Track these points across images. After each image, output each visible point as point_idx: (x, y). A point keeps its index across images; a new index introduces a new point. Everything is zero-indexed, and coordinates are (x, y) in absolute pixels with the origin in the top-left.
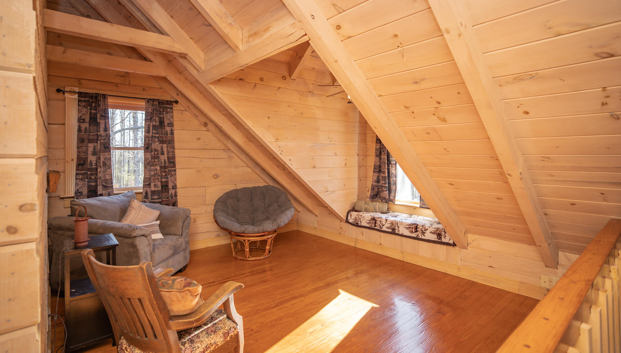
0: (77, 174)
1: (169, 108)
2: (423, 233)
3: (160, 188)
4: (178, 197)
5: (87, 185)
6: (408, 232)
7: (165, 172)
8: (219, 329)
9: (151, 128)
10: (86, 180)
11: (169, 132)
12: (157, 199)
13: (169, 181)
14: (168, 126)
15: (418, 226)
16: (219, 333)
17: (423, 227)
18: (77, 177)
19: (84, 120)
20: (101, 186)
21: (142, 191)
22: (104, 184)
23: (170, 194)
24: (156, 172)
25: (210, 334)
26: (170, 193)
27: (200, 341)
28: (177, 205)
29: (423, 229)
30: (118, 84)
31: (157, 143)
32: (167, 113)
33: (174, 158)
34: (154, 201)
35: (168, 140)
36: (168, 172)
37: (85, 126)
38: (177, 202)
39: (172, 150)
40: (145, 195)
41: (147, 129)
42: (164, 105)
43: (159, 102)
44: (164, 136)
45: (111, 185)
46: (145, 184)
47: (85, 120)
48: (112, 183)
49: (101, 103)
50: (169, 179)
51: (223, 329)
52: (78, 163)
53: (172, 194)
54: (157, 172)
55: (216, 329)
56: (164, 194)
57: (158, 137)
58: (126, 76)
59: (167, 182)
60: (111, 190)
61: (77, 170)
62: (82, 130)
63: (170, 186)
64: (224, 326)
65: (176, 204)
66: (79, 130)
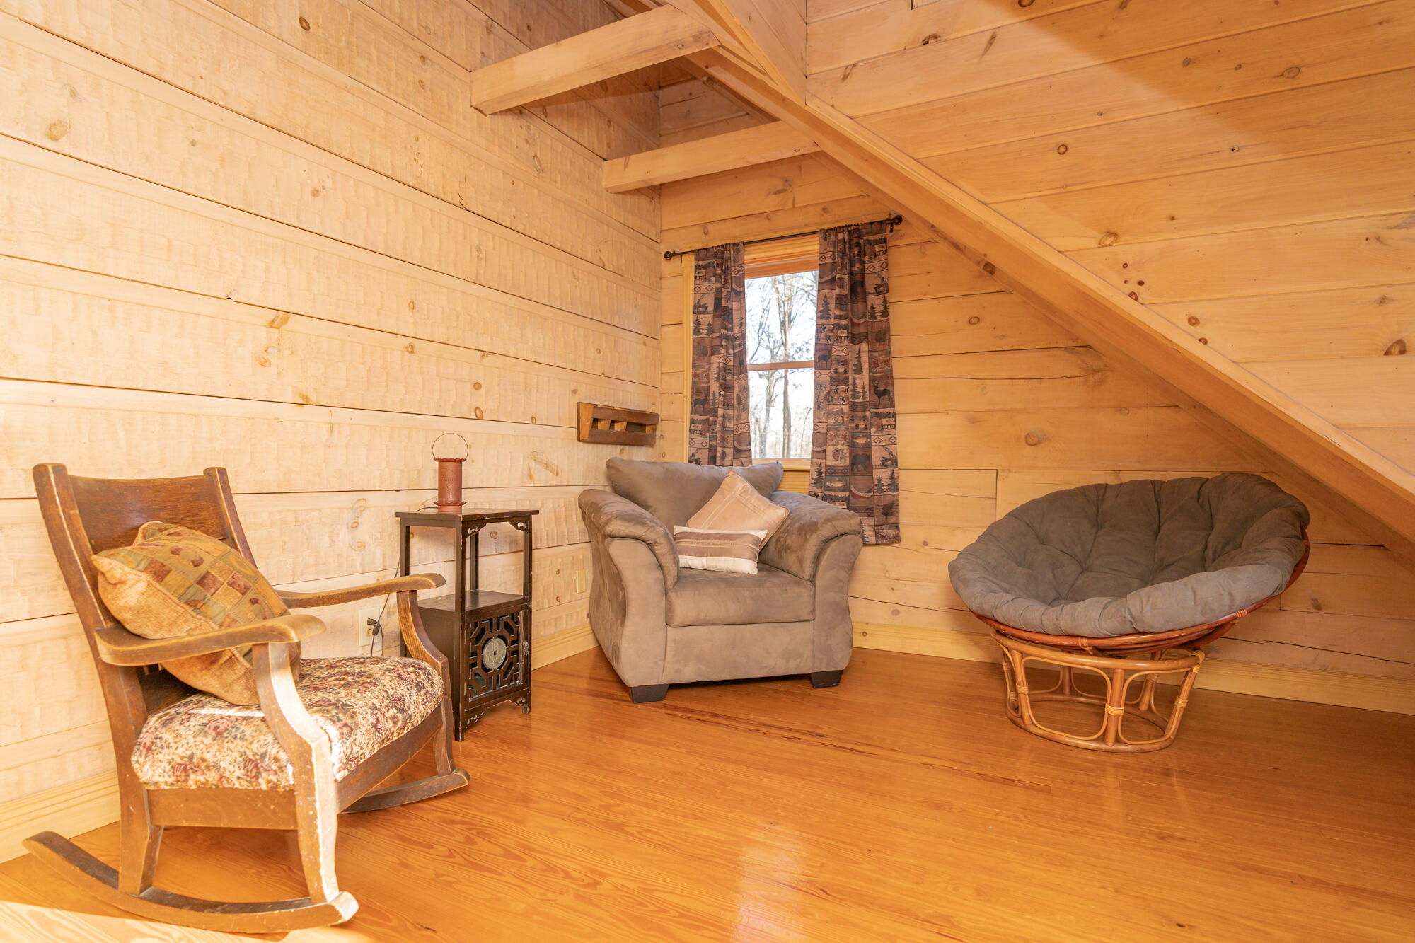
0: (692, 422)
1: (876, 242)
3: (847, 462)
4: (902, 494)
5: (707, 446)
7: (864, 418)
8: (233, 734)
9: (832, 304)
10: (708, 434)
11: (879, 309)
12: (839, 489)
13: (873, 443)
14: (877, 292)
16: (232, 746)
18: (692, 428)
19: (705, 307)
20: (732, 450)
21: (808, 467)
22: (736, 444)
23: (875, 481)
24: (840, 418)
25: (206, 732)
26: (875, 477)
27: (177, 730)
28: (898, 513)
30: (771, 214)
31: (846, 343)
32: (875, 256)
33: (889, 377)
34: (832, 493)
35: (877, 330)
36: (871, 417)
37: (707, 318)
38: (898, 506)
39: (883, 358)
40: (816, 477)
41: (822, 309)
42: (865, 238)
43: (849, 232)
44: (861, 321)
45: (748, 448)
46: (815, 449)
47: (707, 307)
48: (750, 444)
49: (732, 265)
50: (873, 438)
51: (245, 743)
52: (695, 397)
53: (879, 480)
54: (843, 419)
55: (227, 729)
56: (860, 480)
57: (846, 327)
58: (786, 190)
59: (868, 446)
60: (747, 459)
61: (692, 413)
62: (703, 329)
63: (876, 458)
64: (253, 737)
65: (896, 510)
66: (697, 330)
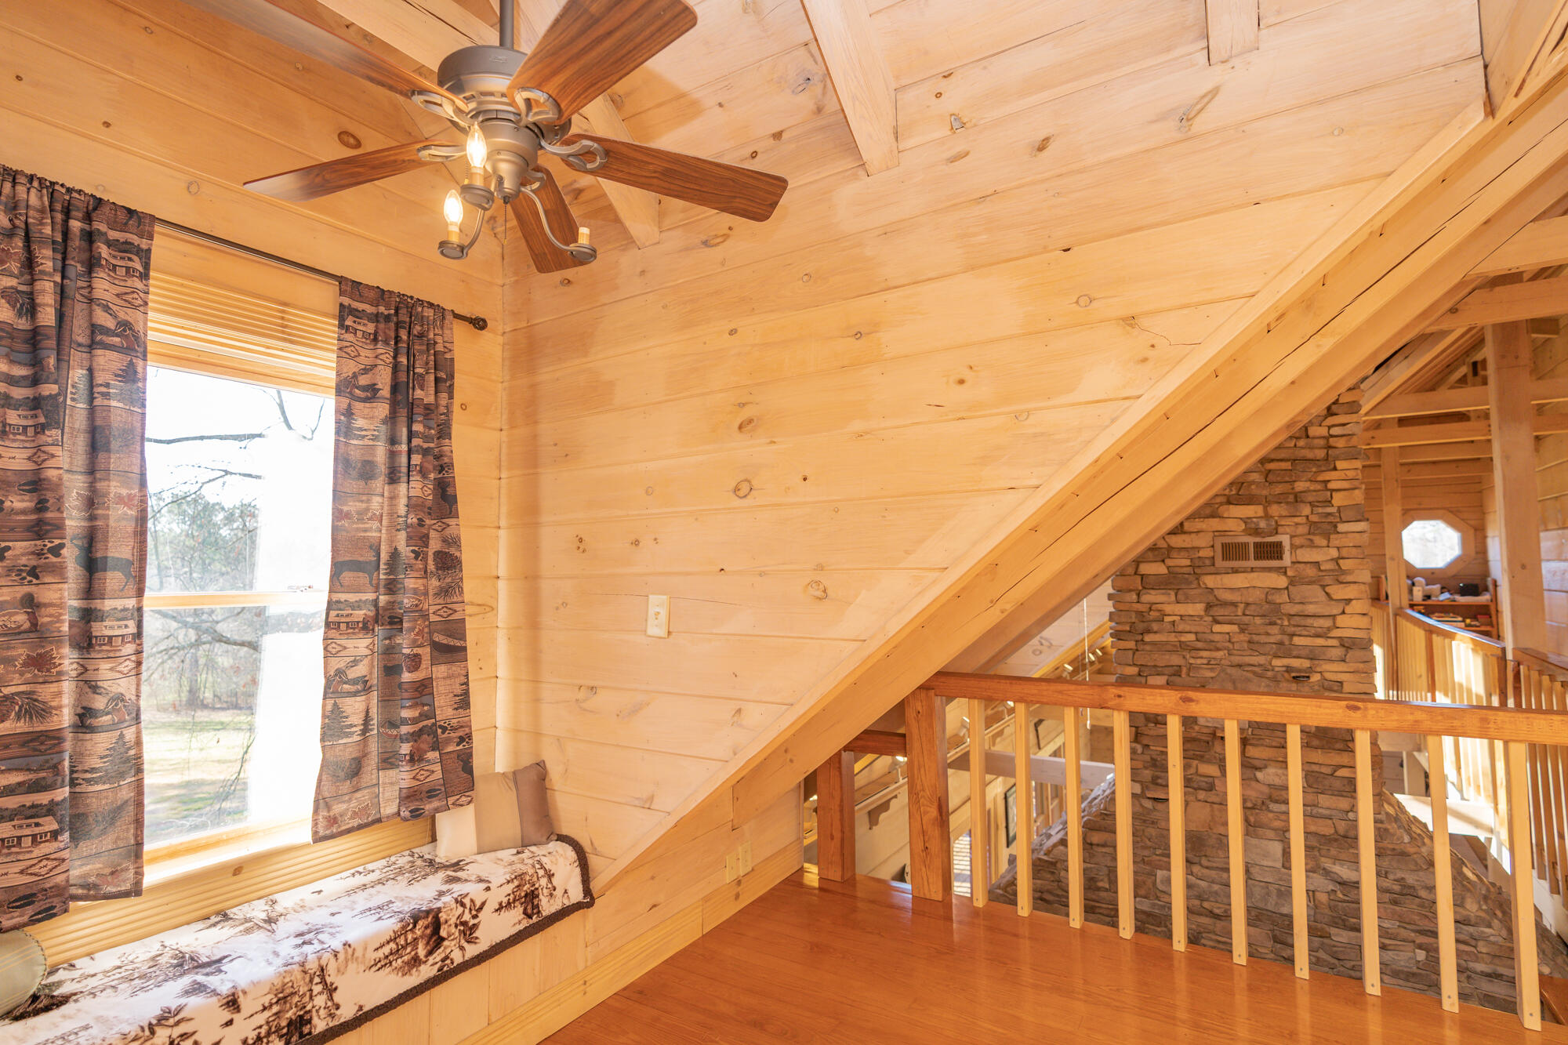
2: (468, 931)
6: (393, 976)
15: (443, 916)
17: (463, 905)
29: (467, 911)
